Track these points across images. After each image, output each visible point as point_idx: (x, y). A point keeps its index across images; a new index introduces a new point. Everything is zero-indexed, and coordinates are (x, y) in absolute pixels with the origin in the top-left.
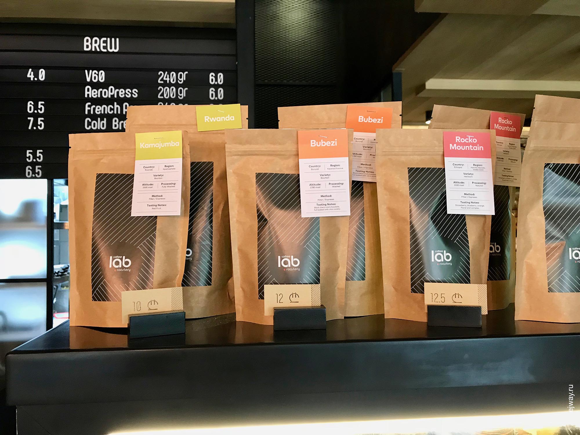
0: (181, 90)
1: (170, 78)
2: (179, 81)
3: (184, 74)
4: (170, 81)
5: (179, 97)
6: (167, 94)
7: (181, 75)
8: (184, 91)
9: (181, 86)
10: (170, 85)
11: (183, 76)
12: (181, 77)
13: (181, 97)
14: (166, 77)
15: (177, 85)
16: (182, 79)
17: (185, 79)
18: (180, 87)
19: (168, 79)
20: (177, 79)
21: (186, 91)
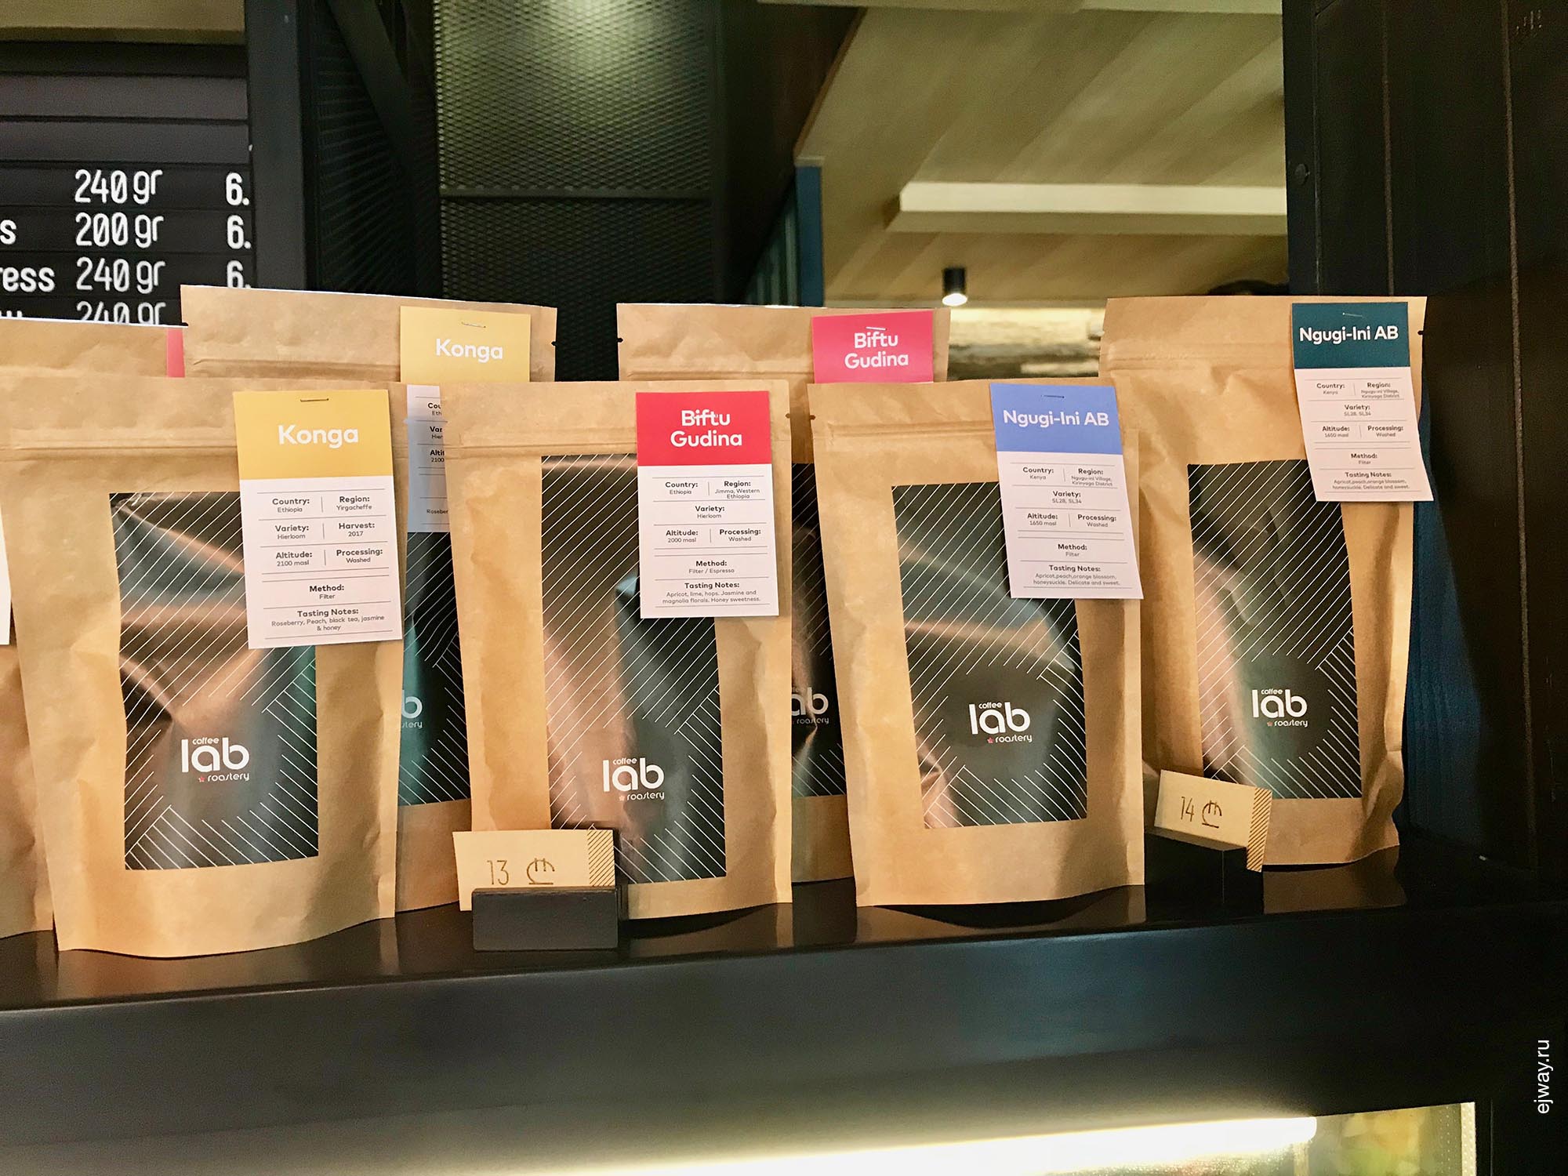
0: (143, 223)
1: (109, 187)
2: (135, 197)
3: (150, 176)
4: (109, 196)
5: (138, 241)
6: (103, 235)
7: (142, 180)
8: (153, 225)
9: (142, 210)
10: (110, 208)
11: (148, 184)
12: (142, 187)
13: (143, 241)
14: (99, 186)
15: (131, 209)
16: (146, 192)
17: (153, 192)
18: (138, 215)
19: (104, 192)
20: (131, 191)
21: (159, 224)
